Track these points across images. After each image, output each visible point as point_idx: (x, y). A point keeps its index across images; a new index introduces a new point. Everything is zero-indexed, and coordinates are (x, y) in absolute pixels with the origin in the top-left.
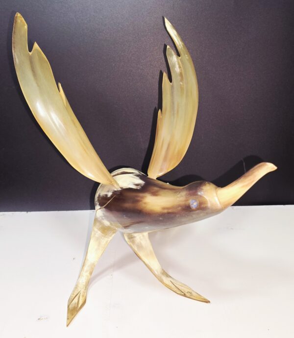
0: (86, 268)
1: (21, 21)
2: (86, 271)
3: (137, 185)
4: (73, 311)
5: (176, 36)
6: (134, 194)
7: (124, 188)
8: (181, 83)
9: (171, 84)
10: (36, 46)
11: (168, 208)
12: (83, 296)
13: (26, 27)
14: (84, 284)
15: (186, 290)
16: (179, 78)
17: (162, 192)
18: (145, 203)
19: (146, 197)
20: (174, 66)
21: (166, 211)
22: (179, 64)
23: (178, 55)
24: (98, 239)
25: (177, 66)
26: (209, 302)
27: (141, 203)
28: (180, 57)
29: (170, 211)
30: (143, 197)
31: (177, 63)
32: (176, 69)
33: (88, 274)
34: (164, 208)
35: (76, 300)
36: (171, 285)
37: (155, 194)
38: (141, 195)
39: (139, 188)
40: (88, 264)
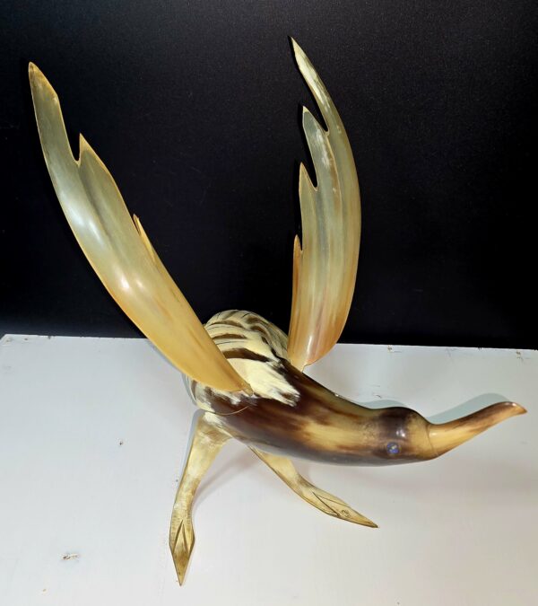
0: (185, 486)
1: (44, 85)
2: (187, 491)
3: (286, 396)
4: (182, 558)
5: (317, 84)
6: (285, 414)
7: (263, 397)
8: (334, 190)
9: (316, 190)
10: (83, 143)
11: (347, 448)
12: (189, 530)
13: (56, 100)
14: (186, 509)
15: (339, 508)
16: (330, 178)
17: (334, 418)
18: (308, 434)
19: (307, 423)
20: (319, 154)
21: (344, 451)
22: (327, 149)
23: (324, 127)
24: (204, 447)
25: (325, 154)
26: (377, 527)
27: (300, 432)
28: (328, 133)
29: (351, 452)
30: (303, 423)
31: (324, 146)
32: (323, 161)
33: (189, 493)
34: (341, 447)
35: (180, 539)
36: (315, 499)
37: (322, 421)
38: (299, 418)
39: (291, 403)
40: (188, 480)
